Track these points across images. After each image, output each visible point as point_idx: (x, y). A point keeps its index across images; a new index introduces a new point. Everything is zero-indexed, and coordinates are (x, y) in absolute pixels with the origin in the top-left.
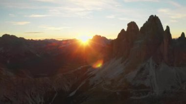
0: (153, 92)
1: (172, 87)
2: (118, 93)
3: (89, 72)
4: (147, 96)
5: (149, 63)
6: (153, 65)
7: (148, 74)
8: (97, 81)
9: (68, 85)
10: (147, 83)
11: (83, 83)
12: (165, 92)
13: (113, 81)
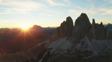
0: (93, 54)
1: (102, 50)
2: (75, 57)
3: (47, 47)
4: (92, 56)
5: (86, 39)
6: (88, 40)
7: (88, 45)
8: (55, 51)
9: (36, 56)
10: (89, 49)
11: (46, 53)
12: (99, 53)
13: (68, 50)
